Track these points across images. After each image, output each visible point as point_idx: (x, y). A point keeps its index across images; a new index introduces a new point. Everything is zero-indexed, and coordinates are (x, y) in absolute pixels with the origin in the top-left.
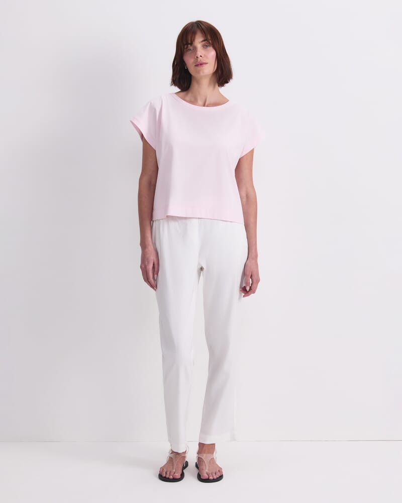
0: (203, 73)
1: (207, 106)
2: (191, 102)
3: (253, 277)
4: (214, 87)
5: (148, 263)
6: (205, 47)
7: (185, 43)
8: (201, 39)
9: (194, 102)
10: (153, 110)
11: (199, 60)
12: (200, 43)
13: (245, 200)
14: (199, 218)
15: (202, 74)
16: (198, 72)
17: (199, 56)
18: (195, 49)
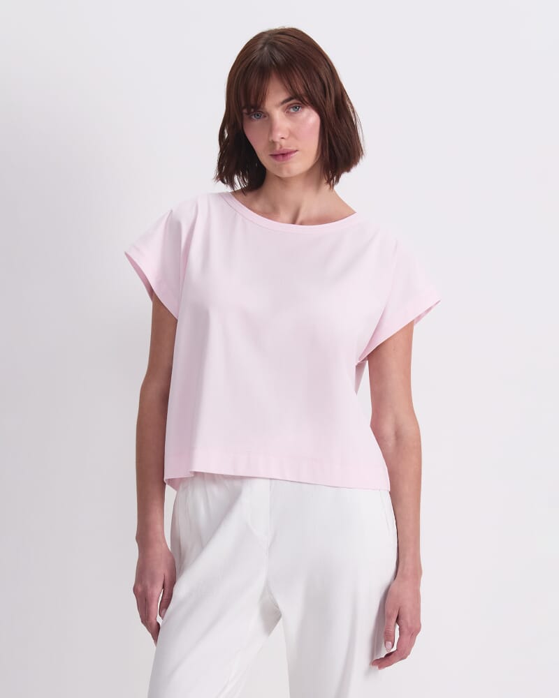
1: (301, 224)
2: (264, 214)
3: (401, 621)
4: (318, 185)
5: (153, 582)
6: (291, 110)
7: (243, 104)
8: (283, 96)
9: (271, 213)
10: (173, 227)
13: (391, 443)
14: (271, 479)
16: (279, 168)
17: (277, 140)
18: (267, 116)
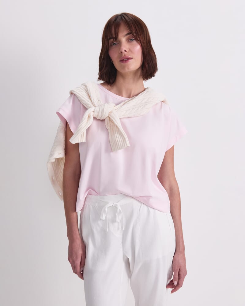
0: (128, 68)
3: (181, 272)
6: (129, 40)
11: (123, 55)
12: (124, 36)
15: (127, 70)
16: (124, 68)
17: (123, 51)
